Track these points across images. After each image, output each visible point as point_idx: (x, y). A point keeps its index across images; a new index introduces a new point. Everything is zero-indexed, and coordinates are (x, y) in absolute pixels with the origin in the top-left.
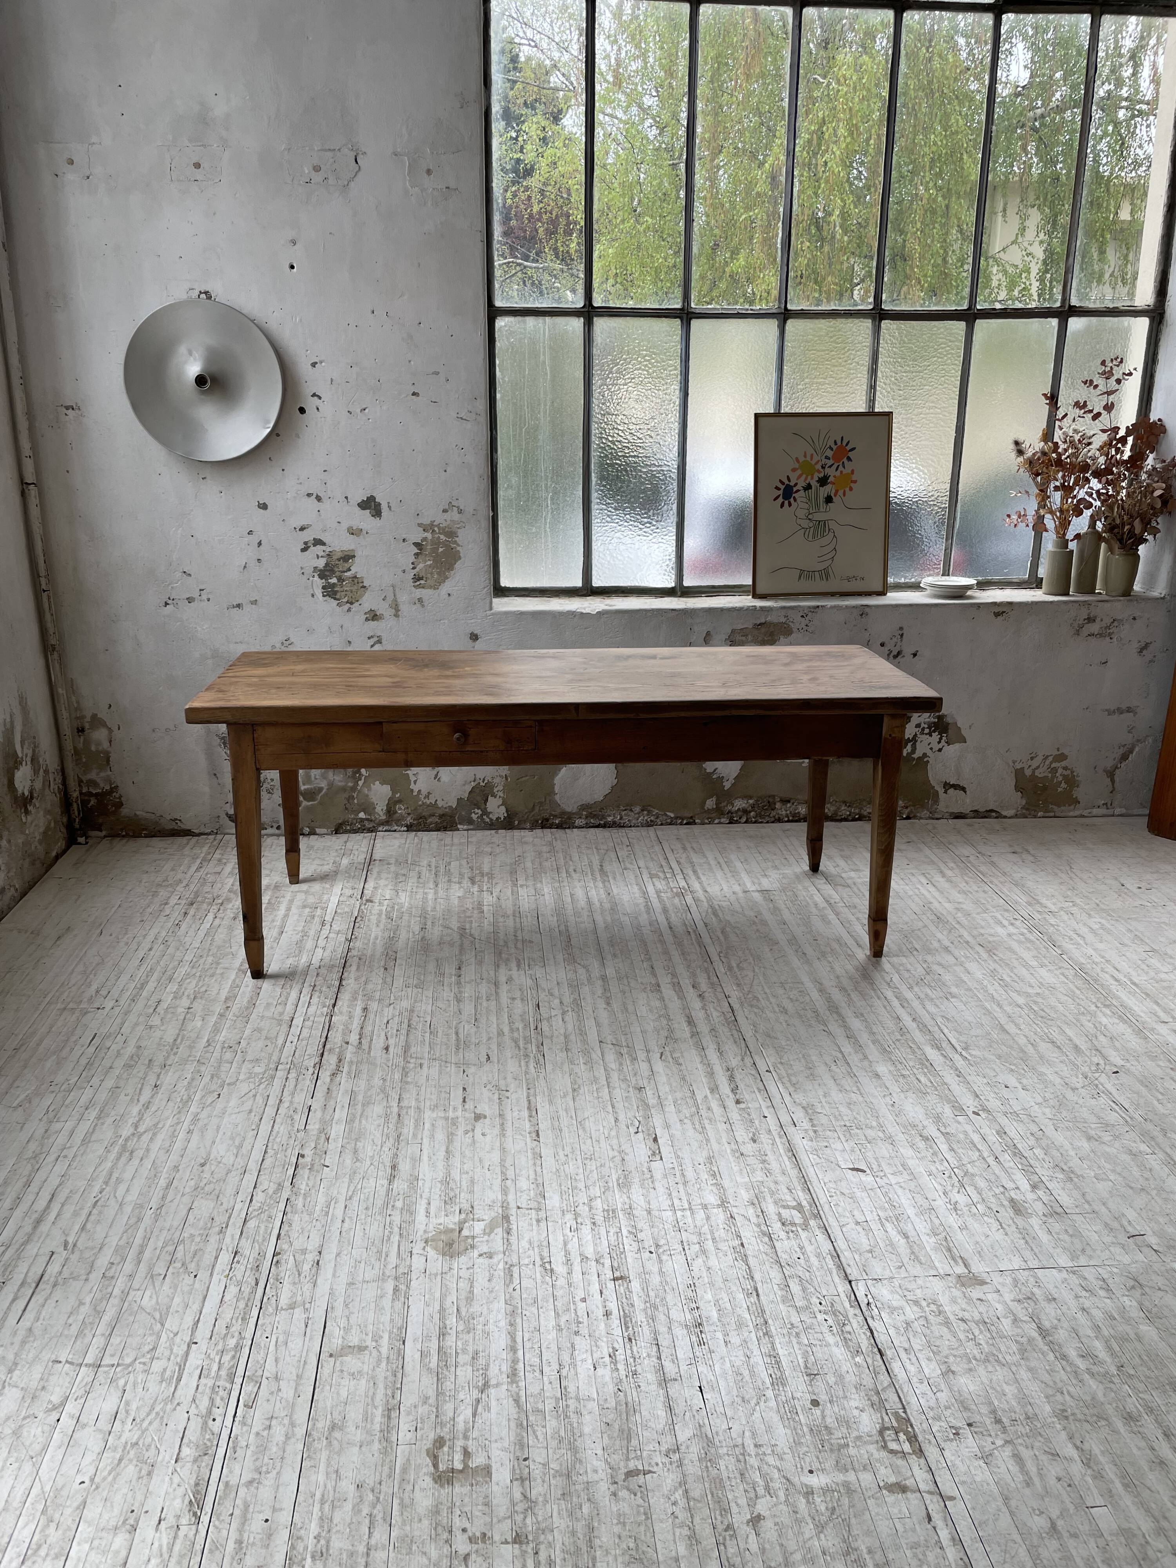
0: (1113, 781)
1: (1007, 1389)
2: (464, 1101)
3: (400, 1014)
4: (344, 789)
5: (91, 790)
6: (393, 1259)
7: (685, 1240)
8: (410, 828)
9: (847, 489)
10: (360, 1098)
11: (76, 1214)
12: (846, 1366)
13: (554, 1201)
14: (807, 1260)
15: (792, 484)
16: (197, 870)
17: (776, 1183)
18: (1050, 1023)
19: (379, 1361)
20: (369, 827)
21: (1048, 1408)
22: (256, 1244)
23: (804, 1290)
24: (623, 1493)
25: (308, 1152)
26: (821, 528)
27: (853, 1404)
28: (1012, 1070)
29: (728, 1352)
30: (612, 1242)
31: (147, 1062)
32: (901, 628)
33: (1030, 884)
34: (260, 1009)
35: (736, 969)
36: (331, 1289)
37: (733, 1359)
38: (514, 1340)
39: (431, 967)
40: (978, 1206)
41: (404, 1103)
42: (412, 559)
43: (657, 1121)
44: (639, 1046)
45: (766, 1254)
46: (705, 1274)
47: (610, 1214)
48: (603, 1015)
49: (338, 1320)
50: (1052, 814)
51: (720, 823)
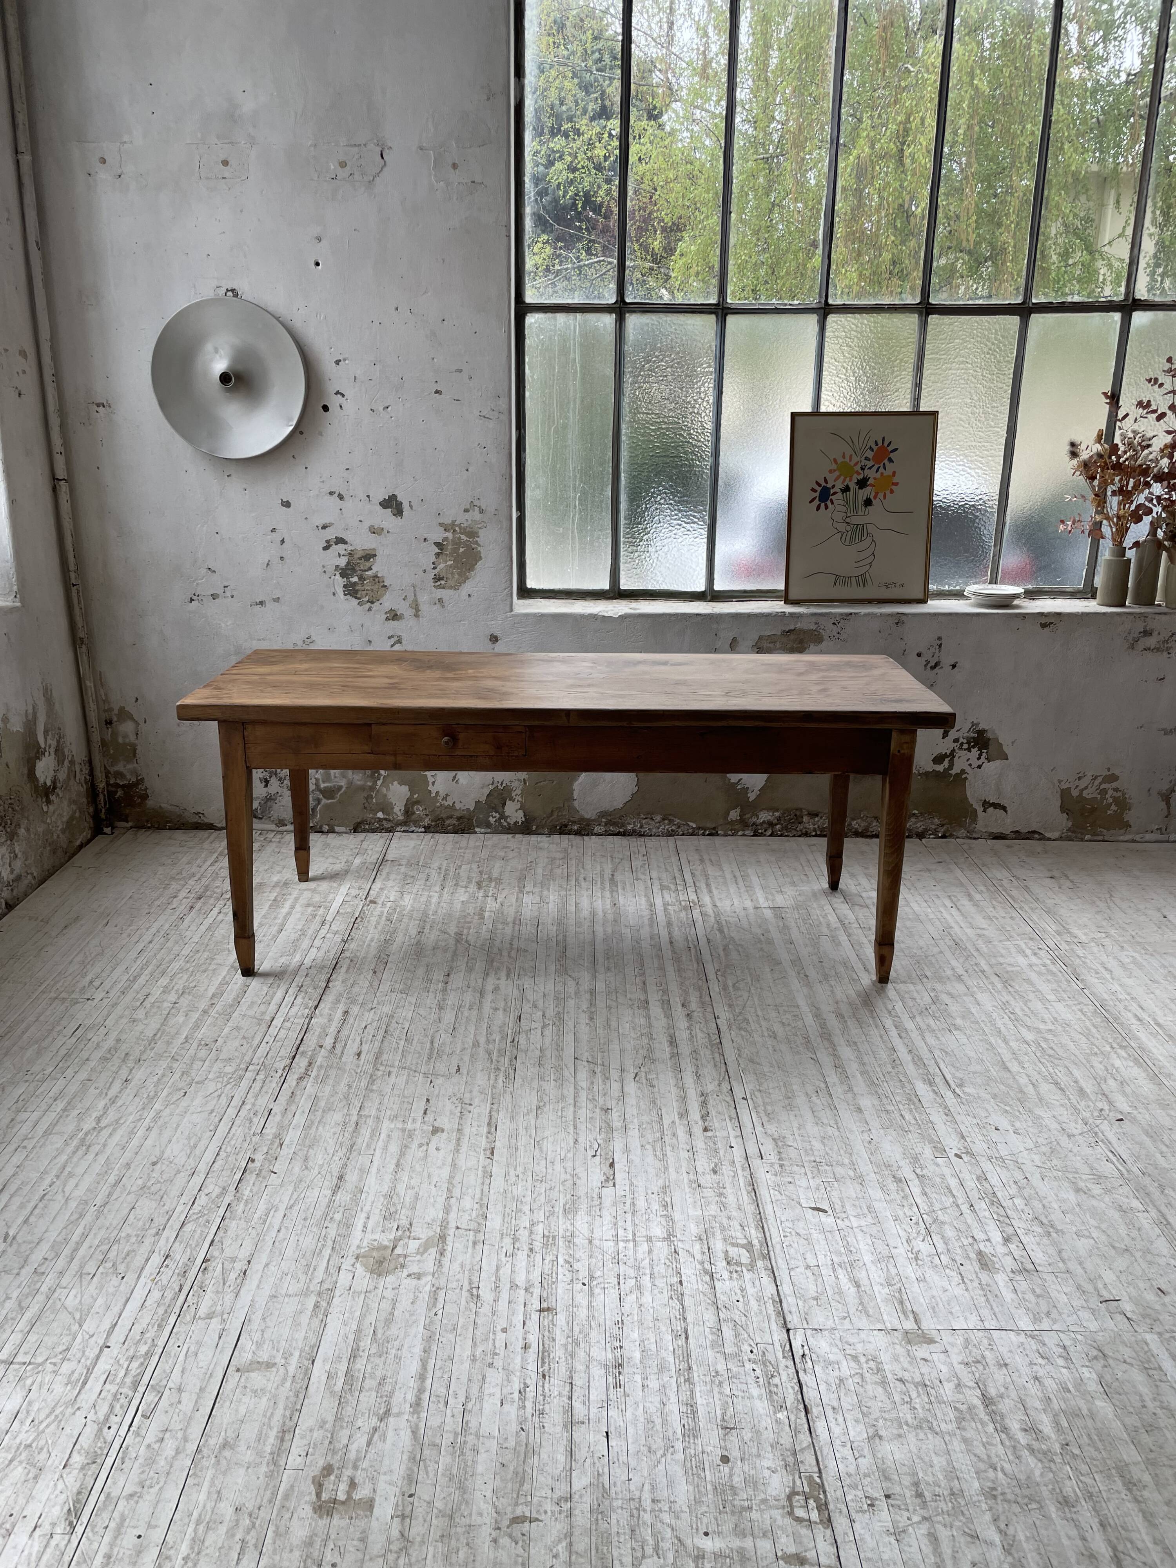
0: (1168, 805)
1: (936, 1460)
2: (425, 1113)
3: (380, 1019)
4: (362, 788)
5: (118, 781)
6: (320, 1274)
7: (621, 1273)
8: (427, 829)
9: (888, 492)
10: (322, 1104)
11: (22, 1206)
12: (766, 1422)
13: (495, 1222)
14: (746, 1304)
15: (829, 486)
16: (212, 865)
17: (729, 1218)
18: (1056, 1062)
19: (285, 1379)
20: (387, 827)
21: (976, 1485)
22: (188, 1250)
23: (737, 1336)
24: (505, 1541)
25: (259, 1157)
26: (859, 532)
27: (766, 1463)
28: (1006, 1111)
29: (644, 1397)
30: (546, 1271)
31: (123, 1056)
32: (939, 638)
33: (1063, 912)
34: (243, 1007)
35: (731, 989)
36: (252, 1301)
37: (647, 1405)
38: (424, 1367)
39: (421, 972)
40: (942, 1257)
41: (365, 1112)
42: (433, 559)
43: (618, 1145)
44: (615, 1064)
45: (704, 1295)
46: (635, 1312)
47: (549, 1241)
48: (584, 1031)
49: (253, 1334)
50: (1101, 838)
51: (743, 835)
